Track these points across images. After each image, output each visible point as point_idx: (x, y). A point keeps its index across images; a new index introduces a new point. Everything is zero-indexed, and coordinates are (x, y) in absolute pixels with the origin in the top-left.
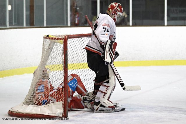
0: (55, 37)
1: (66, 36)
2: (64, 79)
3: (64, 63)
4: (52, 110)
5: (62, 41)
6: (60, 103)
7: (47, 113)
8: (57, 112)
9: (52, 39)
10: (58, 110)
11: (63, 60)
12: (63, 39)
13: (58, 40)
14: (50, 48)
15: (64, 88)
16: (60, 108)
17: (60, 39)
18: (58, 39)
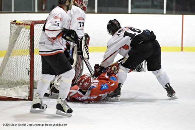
0: (22, 22)
1: (32, 22)
2: (30, 63)
3: (30, 48)
4: (18, 94)
5: (29, 26)
6: (26, 86)
7: (13, 96)
8: (23, 94)
9: (19, 24)
10: (24, 93)
11: (30, 45)
12: (29, 25)
13: (25, 26)
14: (17, 34)
15: (30, 72)
16: (25, 91)
17: (27, 25)
18: (25, 24)
